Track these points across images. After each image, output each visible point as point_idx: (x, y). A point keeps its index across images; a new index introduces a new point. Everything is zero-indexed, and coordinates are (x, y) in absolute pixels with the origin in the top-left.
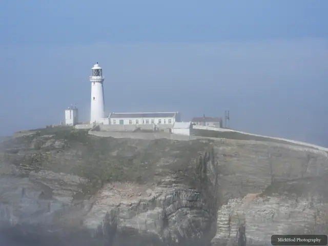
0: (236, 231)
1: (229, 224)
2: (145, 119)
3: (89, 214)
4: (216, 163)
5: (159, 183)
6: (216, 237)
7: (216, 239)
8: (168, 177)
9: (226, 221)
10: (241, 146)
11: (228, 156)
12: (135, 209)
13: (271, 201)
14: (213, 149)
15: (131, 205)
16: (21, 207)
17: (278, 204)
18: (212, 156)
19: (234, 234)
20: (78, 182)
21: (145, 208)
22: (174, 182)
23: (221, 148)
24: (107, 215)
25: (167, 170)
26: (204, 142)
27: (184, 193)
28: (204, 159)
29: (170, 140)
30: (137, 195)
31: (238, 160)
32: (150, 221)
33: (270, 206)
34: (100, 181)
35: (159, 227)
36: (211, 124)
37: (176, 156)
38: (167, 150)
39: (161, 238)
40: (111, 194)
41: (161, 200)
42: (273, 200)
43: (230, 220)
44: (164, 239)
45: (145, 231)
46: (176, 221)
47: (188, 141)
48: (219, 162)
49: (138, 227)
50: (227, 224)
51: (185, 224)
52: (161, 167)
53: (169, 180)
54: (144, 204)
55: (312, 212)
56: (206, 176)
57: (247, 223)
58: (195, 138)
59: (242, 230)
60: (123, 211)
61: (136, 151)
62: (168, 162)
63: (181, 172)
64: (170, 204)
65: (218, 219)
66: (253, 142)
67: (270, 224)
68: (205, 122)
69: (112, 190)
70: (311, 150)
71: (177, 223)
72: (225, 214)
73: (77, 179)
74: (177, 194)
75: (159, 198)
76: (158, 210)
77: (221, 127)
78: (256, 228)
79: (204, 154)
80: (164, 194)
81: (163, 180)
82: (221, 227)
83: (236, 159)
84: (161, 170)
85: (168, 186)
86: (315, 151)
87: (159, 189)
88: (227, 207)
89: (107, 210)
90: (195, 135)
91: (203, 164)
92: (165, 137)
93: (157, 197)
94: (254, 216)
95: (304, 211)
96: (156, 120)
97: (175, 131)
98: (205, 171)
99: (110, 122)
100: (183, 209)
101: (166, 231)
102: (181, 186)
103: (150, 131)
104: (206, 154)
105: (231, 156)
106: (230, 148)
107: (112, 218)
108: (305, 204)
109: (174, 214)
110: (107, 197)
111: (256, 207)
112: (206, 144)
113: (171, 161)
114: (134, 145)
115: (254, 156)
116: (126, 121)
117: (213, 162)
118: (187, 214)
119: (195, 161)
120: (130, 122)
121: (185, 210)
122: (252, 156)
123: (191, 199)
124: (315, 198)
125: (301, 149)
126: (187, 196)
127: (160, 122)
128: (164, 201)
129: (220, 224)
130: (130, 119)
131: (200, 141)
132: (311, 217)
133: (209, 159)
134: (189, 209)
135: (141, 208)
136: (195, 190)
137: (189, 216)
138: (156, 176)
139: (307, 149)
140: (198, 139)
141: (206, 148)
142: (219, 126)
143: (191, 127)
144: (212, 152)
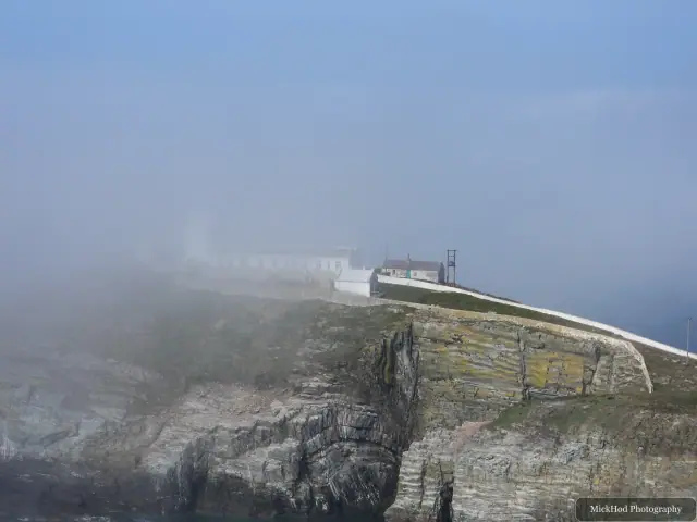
0: (435, 495)
1: (421, 480)
2: (290, 258)
3: (153, 446)
4: (416, 353)
5: (298, 390)
6: (395, 506)
7: (394, 509)
8: (315, 379)
9: (416, 474)
10: (468, 323)
11: (441, 341)
12: (247, 440)
13: (507, 440)
14: (411, 326)
15: (237, 432)
16: (23, 423)
17: (521, 445)
18: (410, 338)
19: (430, 502)
20: (141, 378)
21: (266, 439)
22: (327, 390)
23: (427, 326)
24: (189, 449)
25: (318, 365)
26: (396, 311)
27: (345, 413)
28: (392, 347)
29: (331, 304)
30: (252, 413)
31: (461, 352)
32: (273, 465)
33: (503, 449)
34: (182, 380)
35: (289, 478)
36: (421, 274)
37: (336, 337)
39: (292, 500)
40: (201, 406)
41: (297, 424)
42: (512, 437)
43: (424, 473)
44: (299, 503)
45: (262, 485)
46: (325, 469)
47: (367, 308)
48: (421, 353)
49: (248, 475)
50: (418, 481)
51: (344, 474)
52: (305, 358)
53: (317, 384)
54: (263, 431)
55: (586, 465)
56: (394, 379)
57: (456, 481)
58: (379, 302)
59: (447, 495)
60: (221, 442)
61: (261, 322)
62: (318, 349)
63: (343, 369)
64: (315, 434)
65: (402, 470)
66: (491, 316)
67: (502, 486)
68: (409, 270)
69: (203, 400)
70: (604, 339)
71: (327, 472)
72: (414, 461)
73: (139, 373)
74: (332, 413)
75: (295, 420)
76: (292, 443)
77: (442, 282)
78: (474, 491)
79: (392, 336)
80: (305, 412)
81: (305, 385)
82: (405, 486)
83: (455, 348)
84: (303, 364)
85: (315, 396)
86: (613, 341)
87: (296, 402)
88: (420, 447)
89: (189, 439)
90: (382, 297)
91: (388, 356)
92: (321, 298)
93: (292, 417)
94: (470, 468)
95: (570, 464)
97: (341, 286)
98: (393, 369)
100: (342, 443)
101: (304, 487)
102: (339, 399)
104: (396, 334)
105: (447, 343)
106: (445, 326)
107: (199, 454)
108: (572, 448)
109: (323, 454)
110: (194, 411)
111: (475, 450)
112: (399, 317)
113: (326, 347)
114: (258, 310)
115: (491, 345)
116: (254, 261)
117: (410, 353)
118: (349, 453)
119: (372, 349)
121: (347, 446)
122: (487, 345)
123: (359, 425)
124: (596, 437)
125: (585, 335)
126: (352, 417)
127: (319, 266)
128: (304, 426)
129: (404, 480)
131: (389, 309)
132: (583, 475)
133: (401, 345)
134: (354, 444)
135: (257, 438)
136: (369, 408)
137: (352, 458)
138: (292, 376)
139: (596, 337)
140: (384, 306)
141: (398, 323)
142: (436, 280)
143: (373, 280)
144: (410, 333)
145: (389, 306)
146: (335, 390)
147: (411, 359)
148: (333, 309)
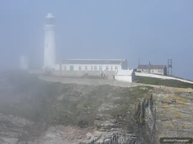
2: (93, 65)
4: (154, 109)
5: (99, 127)
8: (107, 122)
10: (178, 94)
11: (166, 102)
14: (152, 96)
18: (151, 102)
20: (25, 124)
22: (113, 127)
23: (159, 95)
25: (107, 115)
26: (144, 89)
27: (122, 137)
28: (143, 106)
29: (114, 86)
30: (78, 139)
31: (175, 107)
34: (45, 124)
36: (156, 71)
37: (116, 102)
38: (109, 96)
40: (53, 136)
41: (99, 143)
47: (131, 88)
48: (157, 109)
52: (102, 112)
53: (108, 124)
56: (144, 121)
58: (136, 85)
61: (81, 96)
62: (108, 107)
63: (120, 117)
66: (190, 90)
68: (150, 69)
69: (55, 133)
73: (24, 122)
74: (116, 138)
75: (98, 141)
77: (165, 74)
79: (142, 100)
80: (103, 137)
81: (102, 125)
83: (172, 105)
84: (101, 115)
85: (107, 130)
87: (98, 133)
90: (138, 82)
91: (141, 110)
92: (109, 84)
93: (96, 140)
96: (104, 67)
97: (118, 78)
98: (143, 117)
99: (60, 68)
102: (118, 131)
103: (97, 78)
104: (145, 99)
105: (169, 103)
106: (167, 95)
110: (50, 139)
112: (145, 91)
113: (112, 107)
114: (79, 91)
115: (190, 104)
116: (76, 67)
117: (151, 108)
119: (134, 107)
120: (80, 68)
122: (188, 104)
126: (125, 139)
127: (107, 69)
130: (80, 65)
131: (141, 88)
133: (147, 105)
136: (133, 135)
138: (96, 121)
140: (138, 87)
141: (145, 95)
142: (163, 74)
143: (133, 75)
144: (151, 99)
145: (141, 87)
146: (116, 127)
147: (152, 111)
148: (114, 89)
